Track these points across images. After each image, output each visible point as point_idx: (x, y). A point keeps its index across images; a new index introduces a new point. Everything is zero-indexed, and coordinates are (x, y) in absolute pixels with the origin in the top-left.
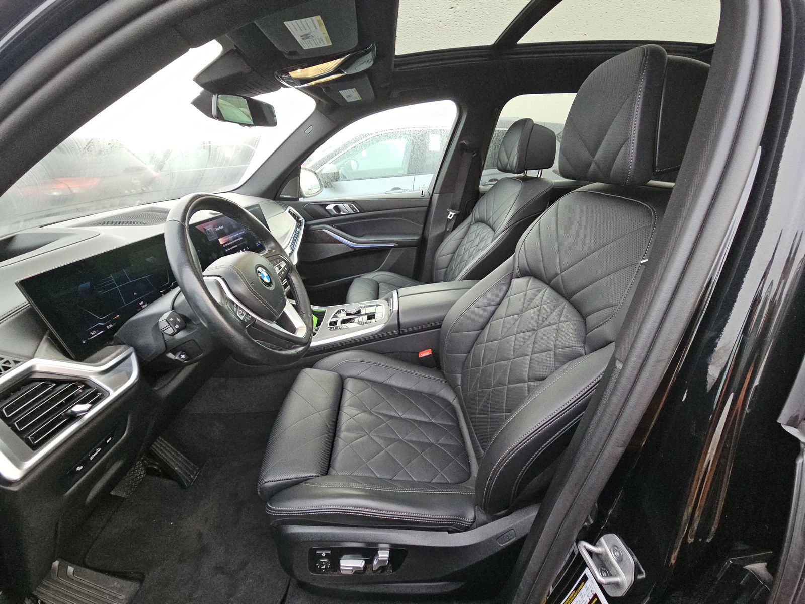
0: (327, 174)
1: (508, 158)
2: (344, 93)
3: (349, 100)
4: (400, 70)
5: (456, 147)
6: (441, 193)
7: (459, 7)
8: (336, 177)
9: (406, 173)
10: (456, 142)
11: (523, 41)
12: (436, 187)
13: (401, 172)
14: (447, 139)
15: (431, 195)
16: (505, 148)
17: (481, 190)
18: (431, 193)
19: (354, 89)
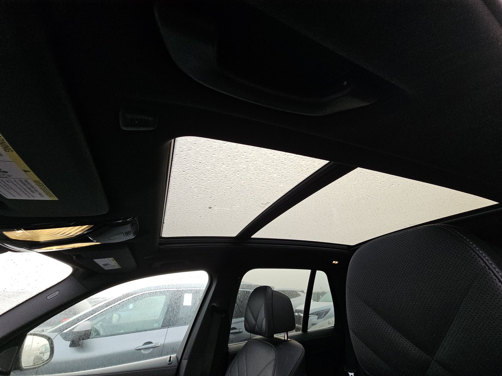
0: (78, 332)
1: (256, 321)
2: (101, 262)
3: (106, 268)
4: (163, 247)
5: (207, 309)
6: (190, 360)
7: (216, 208)
8: (87, 335)
9: (160, 326)
10: (208, 305)
11: (255, 236)
12: (185, 354)
13: (156, 325)
14: (199, 301)
15: (179, 360)
16: (250, 310)
17: (230, 351)
18: (179, 358)
19: (112, 258)
